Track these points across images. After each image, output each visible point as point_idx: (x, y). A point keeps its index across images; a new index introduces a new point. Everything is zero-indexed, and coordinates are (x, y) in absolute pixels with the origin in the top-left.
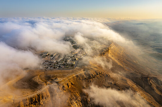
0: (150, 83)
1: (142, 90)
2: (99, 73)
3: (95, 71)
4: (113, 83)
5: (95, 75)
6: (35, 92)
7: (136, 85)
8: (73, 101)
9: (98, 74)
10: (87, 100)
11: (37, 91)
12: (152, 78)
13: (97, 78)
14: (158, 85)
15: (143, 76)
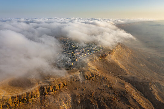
0: (152, 88)
1: (141, 95)
2: (95, 75)
3: (91, 73)
4: (108, 86)
5: (90, 77)
6: (26, 90)
7: (135, 89)
8: (63, 102)
9: (93, 76)
10: (77, 101)
11: (28, 90)
12: (154, 84)
13: (92, 80)
14: (160, 92)
15: (144, 80)
